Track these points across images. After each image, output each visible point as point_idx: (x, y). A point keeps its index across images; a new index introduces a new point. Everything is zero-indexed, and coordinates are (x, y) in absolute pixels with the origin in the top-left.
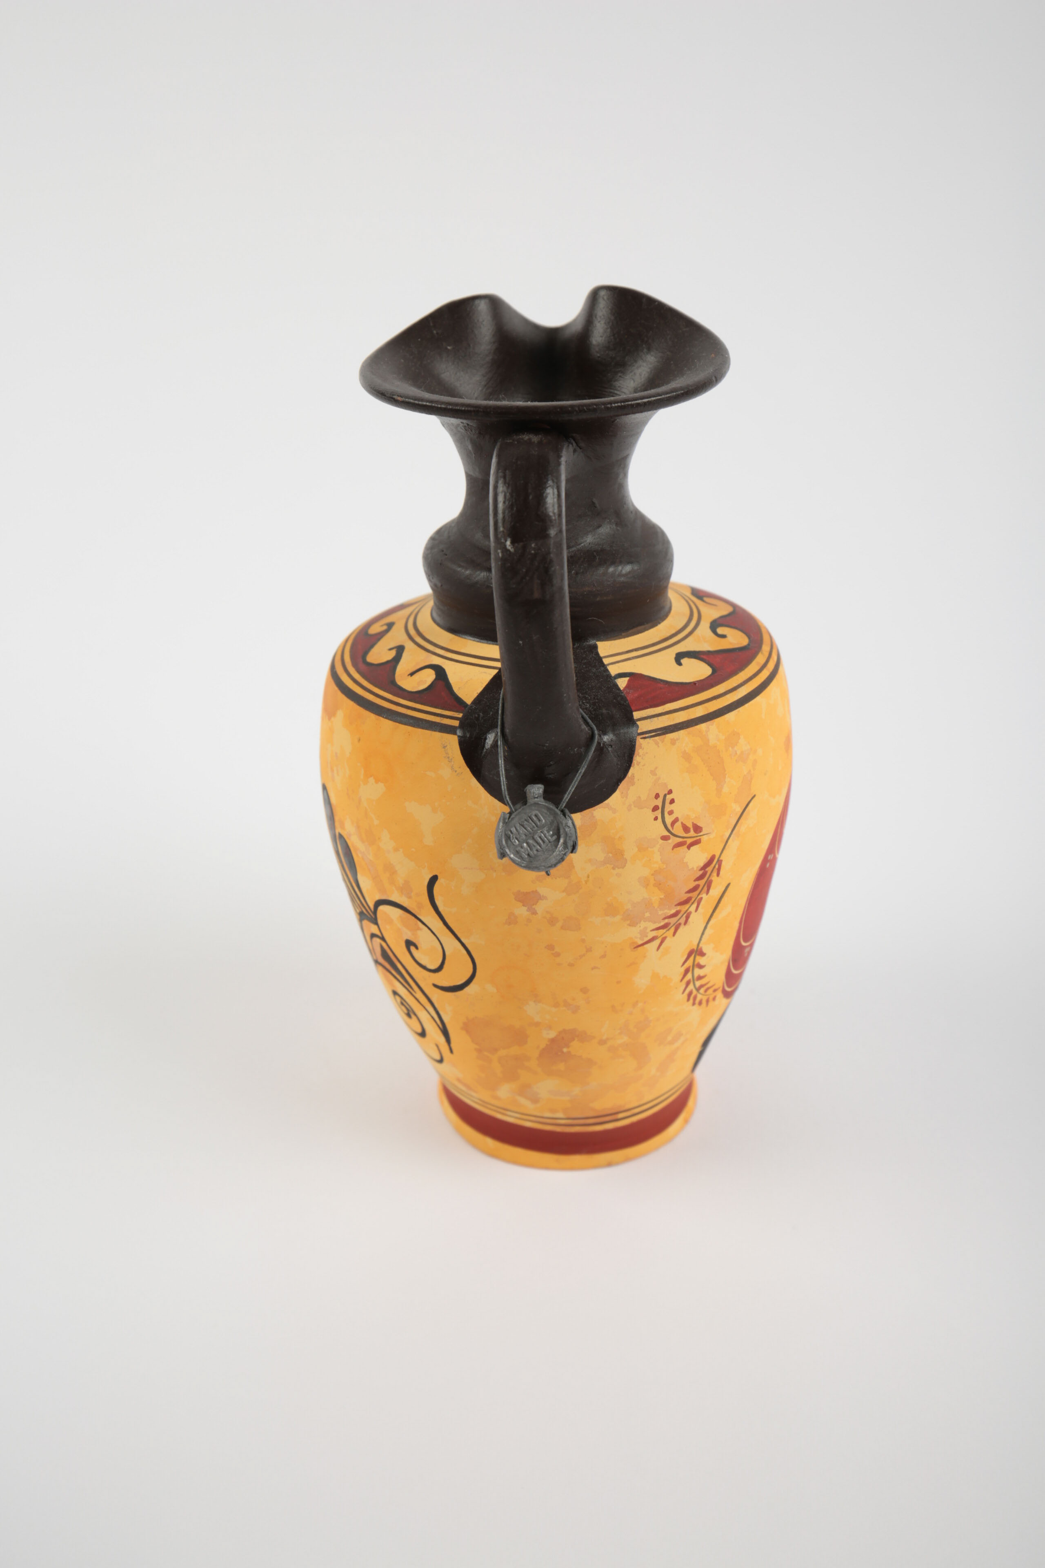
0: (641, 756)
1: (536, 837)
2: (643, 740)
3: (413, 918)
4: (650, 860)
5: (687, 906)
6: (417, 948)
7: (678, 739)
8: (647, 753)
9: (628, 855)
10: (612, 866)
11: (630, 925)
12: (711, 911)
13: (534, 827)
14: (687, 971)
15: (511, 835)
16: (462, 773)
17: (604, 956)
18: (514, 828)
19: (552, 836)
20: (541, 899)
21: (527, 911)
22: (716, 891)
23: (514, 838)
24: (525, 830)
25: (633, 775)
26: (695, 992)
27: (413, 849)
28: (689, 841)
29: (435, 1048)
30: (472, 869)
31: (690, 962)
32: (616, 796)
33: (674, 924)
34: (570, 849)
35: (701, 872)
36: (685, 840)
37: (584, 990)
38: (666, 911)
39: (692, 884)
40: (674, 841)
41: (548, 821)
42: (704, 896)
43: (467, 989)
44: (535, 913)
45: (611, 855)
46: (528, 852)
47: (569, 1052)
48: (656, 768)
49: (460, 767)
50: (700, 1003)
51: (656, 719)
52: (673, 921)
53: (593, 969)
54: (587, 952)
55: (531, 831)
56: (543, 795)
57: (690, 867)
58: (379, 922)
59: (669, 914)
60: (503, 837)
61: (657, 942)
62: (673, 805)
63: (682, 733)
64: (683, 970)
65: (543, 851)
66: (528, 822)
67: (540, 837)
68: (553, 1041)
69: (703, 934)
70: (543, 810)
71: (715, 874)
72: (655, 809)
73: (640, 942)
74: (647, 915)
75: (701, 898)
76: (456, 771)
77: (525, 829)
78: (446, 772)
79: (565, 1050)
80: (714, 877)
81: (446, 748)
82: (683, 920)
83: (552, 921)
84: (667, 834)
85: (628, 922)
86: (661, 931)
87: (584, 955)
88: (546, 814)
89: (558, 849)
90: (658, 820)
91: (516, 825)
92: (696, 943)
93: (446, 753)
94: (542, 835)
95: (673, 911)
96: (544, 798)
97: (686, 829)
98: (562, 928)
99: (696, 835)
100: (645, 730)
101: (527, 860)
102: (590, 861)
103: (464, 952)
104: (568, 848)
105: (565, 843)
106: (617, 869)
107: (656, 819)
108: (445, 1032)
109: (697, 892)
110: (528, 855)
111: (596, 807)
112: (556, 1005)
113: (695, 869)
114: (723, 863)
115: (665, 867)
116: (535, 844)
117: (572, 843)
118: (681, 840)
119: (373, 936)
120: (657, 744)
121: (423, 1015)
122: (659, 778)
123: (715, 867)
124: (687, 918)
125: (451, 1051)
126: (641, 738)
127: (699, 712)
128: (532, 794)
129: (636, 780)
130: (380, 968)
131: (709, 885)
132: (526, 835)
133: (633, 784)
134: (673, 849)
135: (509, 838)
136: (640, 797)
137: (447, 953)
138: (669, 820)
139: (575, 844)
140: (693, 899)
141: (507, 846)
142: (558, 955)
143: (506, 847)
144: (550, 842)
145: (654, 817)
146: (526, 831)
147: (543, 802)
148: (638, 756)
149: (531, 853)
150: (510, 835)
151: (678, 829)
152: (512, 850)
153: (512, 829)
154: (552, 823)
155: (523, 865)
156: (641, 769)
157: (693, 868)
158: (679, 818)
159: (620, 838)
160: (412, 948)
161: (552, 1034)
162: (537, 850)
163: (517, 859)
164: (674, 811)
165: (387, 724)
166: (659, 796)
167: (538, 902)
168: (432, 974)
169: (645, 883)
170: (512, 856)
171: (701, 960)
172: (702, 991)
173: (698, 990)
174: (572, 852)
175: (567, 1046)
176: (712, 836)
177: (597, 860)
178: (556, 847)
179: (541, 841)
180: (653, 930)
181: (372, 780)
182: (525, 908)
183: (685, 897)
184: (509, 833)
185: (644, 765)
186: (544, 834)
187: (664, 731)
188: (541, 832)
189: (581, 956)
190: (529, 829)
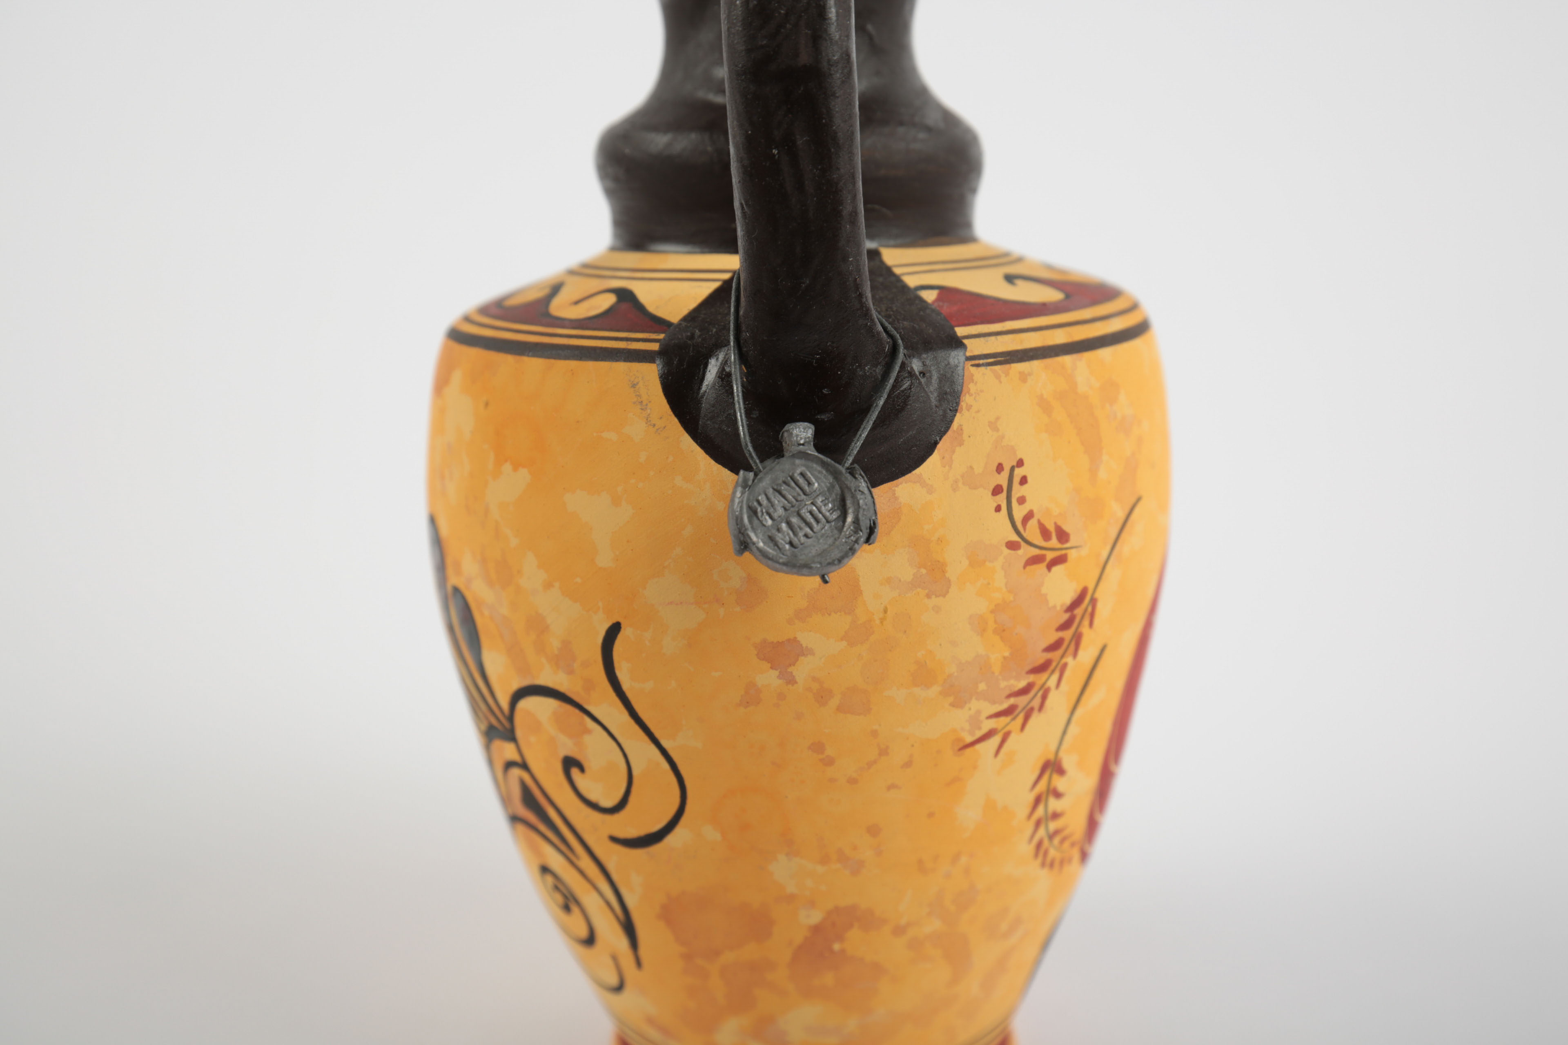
0: (972, 395)
1: (804, 512)
2: (974, 368)
3: (577, 711)
4: (989, 584)
5: (1044, 676)
6: (582, 769)
7: (1030, 374)
8: (982, 391)
9: (953, 572)
10: (927, 591)
11: (953, 705)
12: (1078, 690)
13: (799, 495)
14: (1038, 800)
15: (759, 509)
16: (664, 428)
17: (908, 764)
18: (764, 496)
19: (832, 510)
20: (803, 655)
21: (779, 677)
22: (1087, 654)
23: (765, 514)
24: (783, 500)
25: (961, 429)
26: (1046, 842)
27: (578, 580)
28: (1050, 555)
29: (610, 962)
30: (681, 603)
31: (1042, 786)
32: (933, 461)
33: (1024, 708)
34: (863, 535)
35: (1066, 616)
36: (1043, 552)
37: (874, 831)
38: (1012, 682)
39: (1053, 637)
40: (1026, 552)
41: (823, 485)
42: (1069, 660)
43: (671, 839)
44: (792, 681)
45: (924, 571)
46: (790, 538)
47: (843, 951)
48: (998, 418)
49: (661, 418)
50: (1052, 865)
51: (993, 338)
52: (1022, 701)
53: (889, 788)
54: (880, 755)
55: (793, 500)
56: (814, 441)
57: (1051, 604)
58: (519, 733)
59: (1016, 689)
60: (745, 510)
61: (996, 740)
62: (1026, 486)
63: (1036, 364)
64: (1031, 797)
65: (817, 537)
66: (788, 485)
67: (811, 513)
68: (816, 929)
69: (1064, 732)
70: (815, 465)
71: (1086, 622)
72: (997, 491)
73: (969, 739)
74: (982, 686)
75: (1065, 665)
76: (654, 425)
77: (784, 497)
78: (637, 429)
79: (837, 947)
80: (1085, 630)
81: (637, 387)
82: (1036, 703)
83: (822, 696)
84: (1015, 538)
85: (951, 699)
86: (1004, 720)
87: (875, 762)
88: (820, 472)
89: (843, 534)
90: (1001, 512)
91: (768, 490)
92: (1053, 747)
93: (638, 396)
94: (814, 508)
95: (1022, 684)
96: (816, 446)
97: (1045, 533)
98: (840, 709)
99: (1059, 546)
100: (976, 353)
101: (788, 553)
102: (889, 580)
103: (666, 766)
104: (861, 531)
105: (856, 521)
106: (933, 597)
107: (998, 509)
108: (629, 928)
109: (1059, 652)
110: (791, 543)
111: (900, 480)
112: (824, 860)
113: (1058, 608)
114: (1100, 606)
115: (1012, 598)
116: (803, 525)
117: (869, 522)
118: (1036, 552)
119: (509, 765)
120: (998, 377)
121: (591, 901)
122: (1003, 437)
123: (1086, 610)
124: (1044, 698)
125: (639, 963)
126: (973, 365)
127: (1059, 337)
128: (795, 438)
129: (965, 436)
130: (521, 828)
131: (1077, 639)
132: (785, 509)
133: (961, 444)
134: (1025, 567)
135: (755, 512)
136: (971, 467)
137: (635, 772)
138: (1019, 512)
139: (874, 523)
140: (1054, 664)
141: (752, 528)
142: (829, 762)
143: (750, 529)
144: (828, 522)
145: (995, 505)
146: (786, 502)
147: (813, 452)
148: (967, 395)
149: (795, 540)
150: (757, 509)
151: (1032, 532)
152: (761, 536)
153: (760, 498)
154: (831, 488)
155: (781, 561)
156: (974, 418)
157: (1055, 607)
158: (1035, 511)
159: (940, 540)
160: (575, 772)
161: (815, 917)
162: (806, 536)
163: (771, 551)
164: (1027, 499)
165: (534, 364)
166: (1003, 469)
167: (797, 660)
168: (608, 818)
169: (980, 625)
170: (761, 544)
171: (1060, 783)
172: (1056, 841)
173: (1051, 837)
174: (868, 541)
175: (840, 938)
176: (1084, 552)
177: (900, 581)
178: (840, 530)
179: (812, 521)
180: (991, 717)
181: (507, 467)
182: (774, 673)
183: (1042, 657)
184: (755, 504)
185: (978, 411)
186: (816, 507)
187: (1007, 358)
188: (812, 503)
189: (870, 764)
190: (791, 497)
